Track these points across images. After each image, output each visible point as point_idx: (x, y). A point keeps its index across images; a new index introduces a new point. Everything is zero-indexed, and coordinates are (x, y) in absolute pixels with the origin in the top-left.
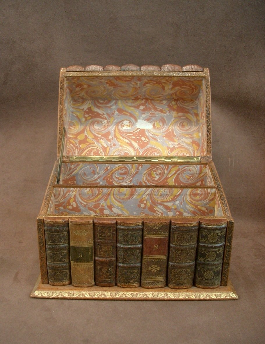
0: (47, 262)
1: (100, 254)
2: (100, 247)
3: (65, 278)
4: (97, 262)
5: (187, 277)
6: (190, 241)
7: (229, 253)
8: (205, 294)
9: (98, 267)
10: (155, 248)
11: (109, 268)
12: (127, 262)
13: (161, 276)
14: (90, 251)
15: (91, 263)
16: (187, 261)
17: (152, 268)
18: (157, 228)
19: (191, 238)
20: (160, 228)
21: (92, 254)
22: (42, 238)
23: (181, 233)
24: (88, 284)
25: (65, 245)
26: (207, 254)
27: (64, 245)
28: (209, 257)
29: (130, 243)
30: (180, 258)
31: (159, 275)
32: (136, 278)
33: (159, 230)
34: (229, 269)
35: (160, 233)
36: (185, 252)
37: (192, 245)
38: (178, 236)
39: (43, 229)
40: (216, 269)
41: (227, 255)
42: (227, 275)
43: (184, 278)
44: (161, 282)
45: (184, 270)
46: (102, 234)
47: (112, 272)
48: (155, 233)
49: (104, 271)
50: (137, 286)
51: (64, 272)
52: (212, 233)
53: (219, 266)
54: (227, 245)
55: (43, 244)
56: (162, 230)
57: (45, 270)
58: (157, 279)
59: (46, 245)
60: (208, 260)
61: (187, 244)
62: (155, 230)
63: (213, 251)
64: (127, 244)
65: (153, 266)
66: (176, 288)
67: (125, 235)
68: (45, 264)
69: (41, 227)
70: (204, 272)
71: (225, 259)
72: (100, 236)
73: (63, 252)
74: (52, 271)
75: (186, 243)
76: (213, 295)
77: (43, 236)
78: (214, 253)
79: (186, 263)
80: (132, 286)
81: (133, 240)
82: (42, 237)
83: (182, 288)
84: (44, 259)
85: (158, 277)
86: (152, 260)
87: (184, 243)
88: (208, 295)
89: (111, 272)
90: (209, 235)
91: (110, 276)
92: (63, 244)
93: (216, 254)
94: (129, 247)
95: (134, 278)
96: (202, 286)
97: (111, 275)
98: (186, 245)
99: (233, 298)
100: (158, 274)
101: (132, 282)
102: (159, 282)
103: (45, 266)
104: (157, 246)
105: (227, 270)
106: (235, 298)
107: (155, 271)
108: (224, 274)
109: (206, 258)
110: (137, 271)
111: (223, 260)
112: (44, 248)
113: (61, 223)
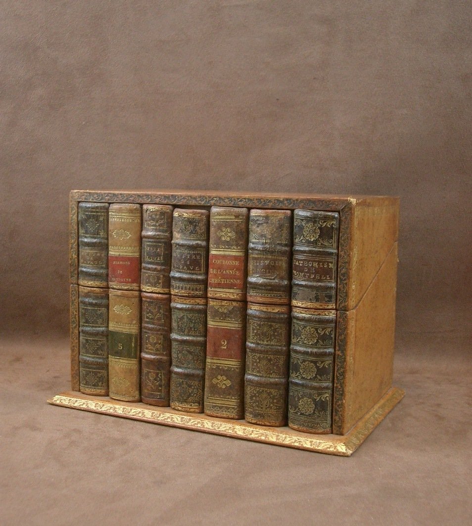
0: (79, 355)
1: (147, 349)
2: (146, 336)
3: (100, 384)
4: (143, 360)
5: (272, 405)
6: (273, 338)
7: (342, 370)
8: (294, 438)
9: (145, 370)
10: (222, 345)
11: (158, 373)
12: (182, 366)
13: (233, 398)
14: (133, 340)
15: (135, 362)
16: (269, 374)
17: (219, 381)
18: (225, 311)
19: (274, 332)
20: (230, 311)
21: (136, 347)
22: (76, 315)
23: (259, 323)
24: (130, 397)
25: (103, 329)
26: (302, 365)
27: (101, 329)
28: (304, 372)
29: (186, 333)
30: (258, 368)
31: (229, 395)
32: (195, 395)
33: (229, 314)
34: (344, 401)
35: (229, 320)
36: (267, 357)
37: (277, 345)
38: (255, 327)
39: (77, 300)
40: (318, 396)
41: (339, 374)
42: (341, 413)
43: (267, 406)
44: (233, 408)
45: (266, 391)
46: (150, 314)
47: (163, 382)
48: (222, 318)
49: (151, 377)
50: (197, 410)
51: (99, 373)
52: (308, 328)
53: (326, 393)
54: (338, 355)
55: (76, 325)
56: (232, 316)
57: (76, 368)
58: (228, 403)
59: (79, 327)
60: (304, 376)
61: (269, 342)
62: (223, 313)
63: (312, 362)
64: (182, 333)
65: (219, 377)
66: (253, 422)
67: (180, 319)
68: (76, 358)
69: (75, 297)
70: (299, 399)
71: (336, 381)
72: (148, 318)
73: (100, 339)
74: (84, 369)
75: (267, 341)
76: (307, 442)
77: (76, 311)
78: (312, 364)
79: (269, 377)
80: (190, 409)
81: (191, 328)
82: (75, 313)
83: (263, 424)
84: (76, 349)
85: (229, 398)
86: (218, 366)
87: (263, 341)
88: (299, 440)
89: (161, 380)
90: (303, 330)
91: (160, 388)
92: (99, 327)
93: (317, 367)
94: (185, 338)
95: (192, 395)
96: (296, 427)
97: (160, 386)
98: (267, 343)
99: (340, 452)
100: (226, 392)
101: (190, 402)
102: (230, 407)
103: (77, 362)
104: (226, 343)
105: (340, 402)
106: (344, 453)
107: (224, 387)
108: (337, 411)
109: (300, 373)
110: (197, 383)
111: (333, 382)
112: (77, 332)
113: (99, 293)
